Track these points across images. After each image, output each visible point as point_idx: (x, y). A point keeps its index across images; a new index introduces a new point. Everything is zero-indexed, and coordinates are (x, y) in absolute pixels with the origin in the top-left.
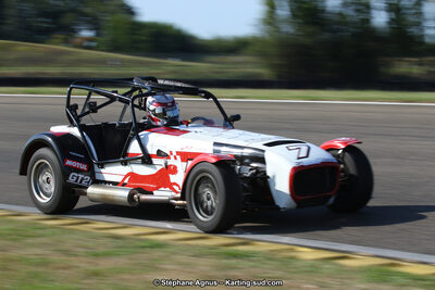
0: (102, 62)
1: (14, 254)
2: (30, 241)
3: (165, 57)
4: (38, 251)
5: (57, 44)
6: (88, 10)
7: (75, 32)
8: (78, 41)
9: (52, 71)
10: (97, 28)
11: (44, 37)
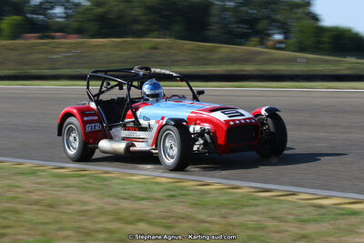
0: (293, 61)
1: (235, 220)
2: (246, 209)
3: (344, 56)
5: (255, 46)
6: (278, 17)
7: (269, 35)
8: (270, 43)
9: (249, 68)
10: (286, 32)
11: (242, 40)
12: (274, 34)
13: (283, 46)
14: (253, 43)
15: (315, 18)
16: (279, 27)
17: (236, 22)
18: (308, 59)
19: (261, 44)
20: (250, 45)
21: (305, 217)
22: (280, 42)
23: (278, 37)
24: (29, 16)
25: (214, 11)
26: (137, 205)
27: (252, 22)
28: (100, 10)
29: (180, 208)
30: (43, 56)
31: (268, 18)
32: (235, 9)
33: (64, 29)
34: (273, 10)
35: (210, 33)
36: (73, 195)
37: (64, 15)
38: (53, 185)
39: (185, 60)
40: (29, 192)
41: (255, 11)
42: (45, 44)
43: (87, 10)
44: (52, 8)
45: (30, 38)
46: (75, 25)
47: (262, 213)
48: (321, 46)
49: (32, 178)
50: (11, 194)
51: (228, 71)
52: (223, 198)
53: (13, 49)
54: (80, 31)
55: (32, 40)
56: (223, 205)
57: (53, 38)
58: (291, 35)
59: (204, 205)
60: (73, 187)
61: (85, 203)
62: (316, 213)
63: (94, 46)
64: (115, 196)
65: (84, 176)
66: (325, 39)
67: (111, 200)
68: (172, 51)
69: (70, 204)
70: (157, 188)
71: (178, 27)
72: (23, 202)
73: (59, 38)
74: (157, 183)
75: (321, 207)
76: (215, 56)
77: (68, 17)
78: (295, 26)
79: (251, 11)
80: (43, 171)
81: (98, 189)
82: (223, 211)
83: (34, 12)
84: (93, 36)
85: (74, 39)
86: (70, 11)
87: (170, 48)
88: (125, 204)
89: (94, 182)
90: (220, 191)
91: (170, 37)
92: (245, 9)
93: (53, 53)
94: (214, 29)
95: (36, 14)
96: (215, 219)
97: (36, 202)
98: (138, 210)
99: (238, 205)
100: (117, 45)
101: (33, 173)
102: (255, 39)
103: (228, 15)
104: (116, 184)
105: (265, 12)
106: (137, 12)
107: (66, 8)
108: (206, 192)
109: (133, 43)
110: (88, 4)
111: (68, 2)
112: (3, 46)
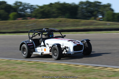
0: (105, 24)
1: (87, 77)
2: (91, 73)
4: (94, 76)
5: (93, 20)
6: (100, 10)
7: (97, 16)
8: (98, 19)
9: (91, 27)
10: (103, 15)
11: (89, 18)
12: (99, 16)
13: (102, 19)
14: (92, 19)
15: (112, 10)
16: (100, 14)
17: (86, 12)
18: (110, 24)
19: (95, 19)
20: (91, 20)
21: (110, 75)
22: (101, 18)
23: (100, 17)
24: (19, 12)
25: (79, 9)
26: (55, 73)
27: (92, 12)
28: (42, 10)
29: (69, 73)
30: (24, 25)
31: (97, 11)
32: (86, 8)
33: (30, 16)
34: (98, 8)
35: (78, 16)
36: (34, 70)
37: (30, 12)
39: (70, 25)
40: (20, 69)
41: (92, 9)
42: (25, 21)
43: (38, 10)
44: (26, 9)
45: (19, 19)
46: (34, 15)
47: (96, 74)
48: (114, 19)
49: (21, 65)
50: (14, 70)
51: (84, 28)
52: (83, 70)
53: (14, 23)
54: (36, 17)
55: (20, 20)
56: (83, 72)
57: (27, 19)
58: (105, 16)
59: (77, 72)
60: (34, 67)
61: (38, 72)
62: (113, 74)
63: (41, 21)
64: (48, 70)
65: (38, 64)
66: (116, 17)
67: (47, 71)
68: (66, 22)
69: (33, 73)
70: (62, 67)
71: (67, 15)
72: (18, 73)
73: (29, 19)
74: (62, 65)
75: (115, 72)
76: (80, 24)
77: (31, 12)
78: (106, 13)
79: (91, 9)
80: (25, 62)
81: (42, 68)
82: (83, 74)
83: (20, 11)
84: (40, 18)
85: (34, 20)
86: (32, 10)
87: (65, 21)
88: (51, 72)
89: (41, 65)
90: (82, 67)
91: (65, 18)
92: (89, 8)
93: (27, 24)
94: (80, 15)
95: (21, 12)
96: (81, 76)
97: (22, 73)
99: (88, 72)
100: (48, 21)
101: (21, 63)
102: (93, 18)
103: (84, 10)
104: (48, 66)
105: (96, 9)
106: (54, 10)
107: (31, 9)
108: (77, 68)
109: (53, 20)
110: (38, 8)
111: (32, 7)
112: (11, 22)
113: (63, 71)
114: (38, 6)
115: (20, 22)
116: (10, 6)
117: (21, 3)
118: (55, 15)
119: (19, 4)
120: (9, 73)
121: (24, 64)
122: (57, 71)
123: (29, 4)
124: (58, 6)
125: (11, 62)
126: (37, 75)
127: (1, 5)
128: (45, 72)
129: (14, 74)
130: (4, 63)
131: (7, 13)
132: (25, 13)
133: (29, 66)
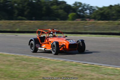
24: (78, 13)
28: (102, 11)
30: (82, 26)
33: (89, 18)
36: (89, 73)
37: (89, 13)
38: (83, 69)
40: (74, 71)
42: (83, 22)
43: (97, 11)
44: (86, 10)
46: (93, 16)
50: (68, 72)
53: (72, 24)
54: (95, 18)
55: (79, 21)
57: (86, 20)
61: (93, 76)
63: (100, 23)
64: (102, 73)
65: (93, 66)
67: (101, 75)
69: (88, 76)
70: (117, 71)
72: (72, 75)
74: (116, 70)
80: (79, 64)
81: (97, 71)
84: (99, 20)
85: (92, 21)
86: (91, 12)
88: (106, 76)
89: (96, 68)
93: (86, 25)
95: (80, 12)
97: (77, 75)
98: (110, 78)
100: (107, 23)
101: (76, 65)
104: (103, 69)
106: (114, 12)
107: (90, 11)
109: (112, 23)
110: (97, 9)
111: (91, 8)
112: (69, 23)
113: (117, 75)
114: (97, 7)
115: (79, 23)
116: (69, 6)
117: (80, 3)
118: (114, 17)
119: (78, 5)
120: (64, 74)
121: (79, 66)
122: (112, 75)
123: (89, 5)
124: (118, 8)
125: (67, 63)
126: (91, 78)
127: (61, 5)
128: (99, 76)
129: (68, 75)
130: (58, 64)
131: (66, 13)
132: (84, 14)
133: (84, 68)
